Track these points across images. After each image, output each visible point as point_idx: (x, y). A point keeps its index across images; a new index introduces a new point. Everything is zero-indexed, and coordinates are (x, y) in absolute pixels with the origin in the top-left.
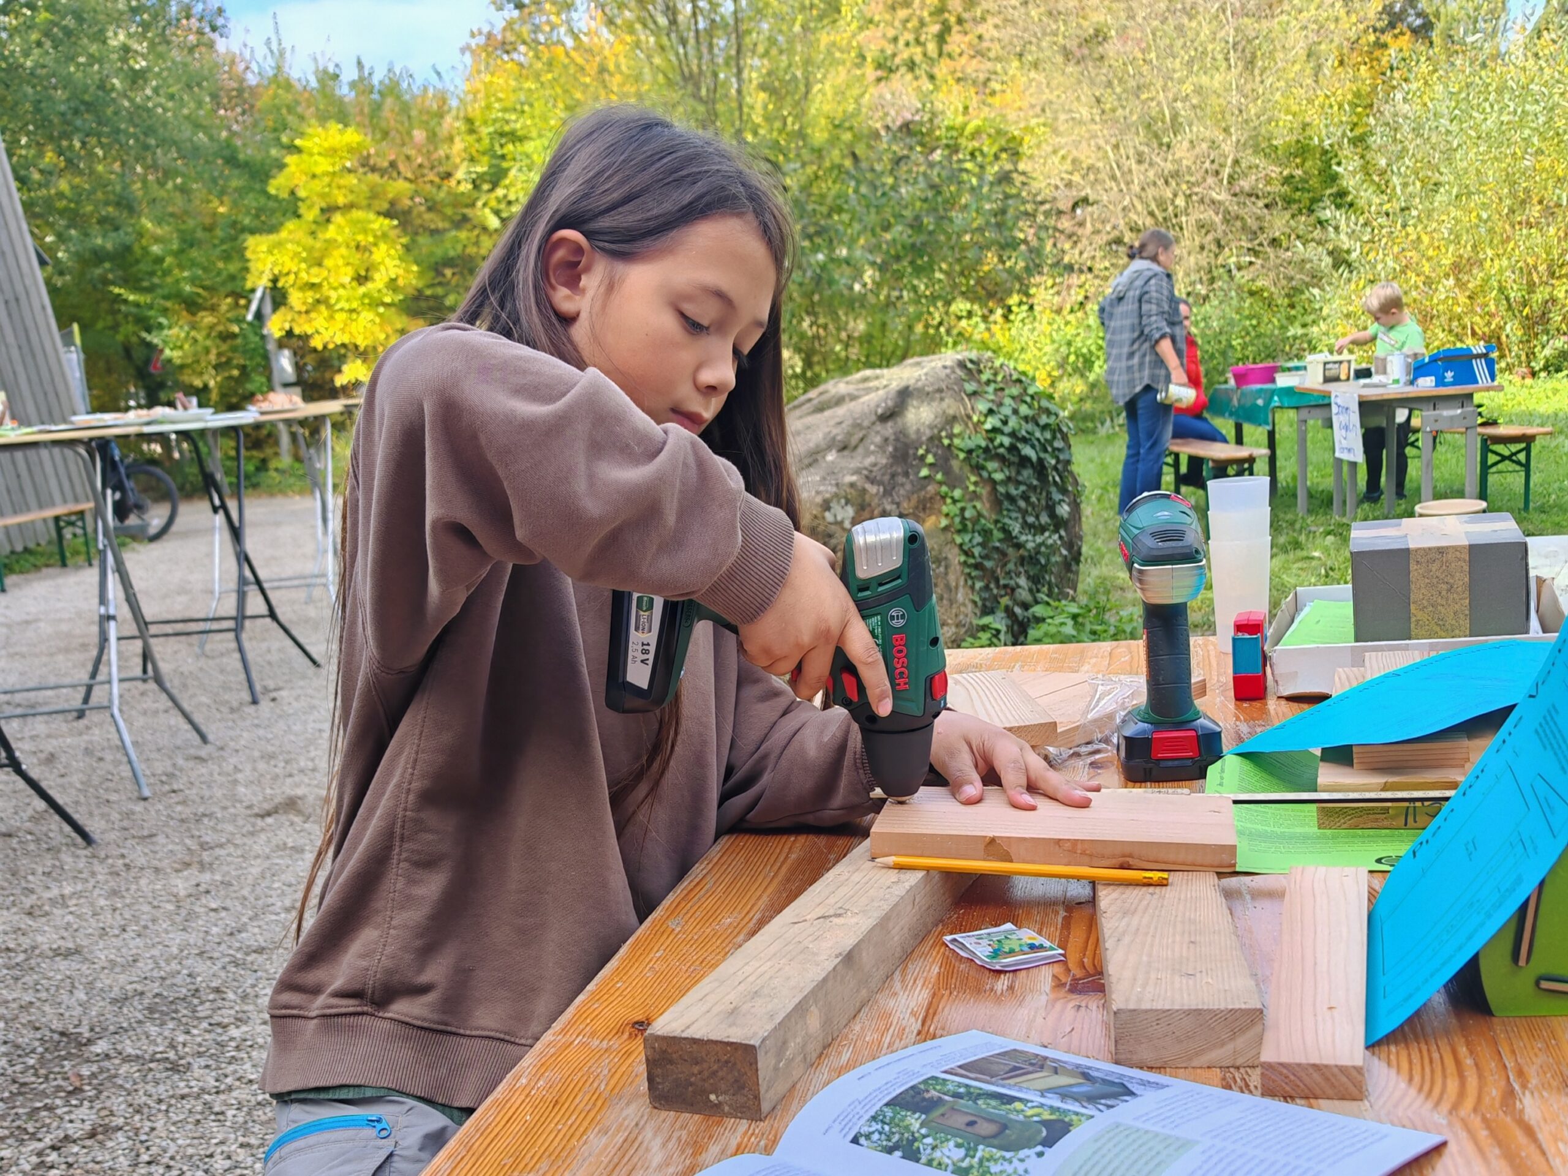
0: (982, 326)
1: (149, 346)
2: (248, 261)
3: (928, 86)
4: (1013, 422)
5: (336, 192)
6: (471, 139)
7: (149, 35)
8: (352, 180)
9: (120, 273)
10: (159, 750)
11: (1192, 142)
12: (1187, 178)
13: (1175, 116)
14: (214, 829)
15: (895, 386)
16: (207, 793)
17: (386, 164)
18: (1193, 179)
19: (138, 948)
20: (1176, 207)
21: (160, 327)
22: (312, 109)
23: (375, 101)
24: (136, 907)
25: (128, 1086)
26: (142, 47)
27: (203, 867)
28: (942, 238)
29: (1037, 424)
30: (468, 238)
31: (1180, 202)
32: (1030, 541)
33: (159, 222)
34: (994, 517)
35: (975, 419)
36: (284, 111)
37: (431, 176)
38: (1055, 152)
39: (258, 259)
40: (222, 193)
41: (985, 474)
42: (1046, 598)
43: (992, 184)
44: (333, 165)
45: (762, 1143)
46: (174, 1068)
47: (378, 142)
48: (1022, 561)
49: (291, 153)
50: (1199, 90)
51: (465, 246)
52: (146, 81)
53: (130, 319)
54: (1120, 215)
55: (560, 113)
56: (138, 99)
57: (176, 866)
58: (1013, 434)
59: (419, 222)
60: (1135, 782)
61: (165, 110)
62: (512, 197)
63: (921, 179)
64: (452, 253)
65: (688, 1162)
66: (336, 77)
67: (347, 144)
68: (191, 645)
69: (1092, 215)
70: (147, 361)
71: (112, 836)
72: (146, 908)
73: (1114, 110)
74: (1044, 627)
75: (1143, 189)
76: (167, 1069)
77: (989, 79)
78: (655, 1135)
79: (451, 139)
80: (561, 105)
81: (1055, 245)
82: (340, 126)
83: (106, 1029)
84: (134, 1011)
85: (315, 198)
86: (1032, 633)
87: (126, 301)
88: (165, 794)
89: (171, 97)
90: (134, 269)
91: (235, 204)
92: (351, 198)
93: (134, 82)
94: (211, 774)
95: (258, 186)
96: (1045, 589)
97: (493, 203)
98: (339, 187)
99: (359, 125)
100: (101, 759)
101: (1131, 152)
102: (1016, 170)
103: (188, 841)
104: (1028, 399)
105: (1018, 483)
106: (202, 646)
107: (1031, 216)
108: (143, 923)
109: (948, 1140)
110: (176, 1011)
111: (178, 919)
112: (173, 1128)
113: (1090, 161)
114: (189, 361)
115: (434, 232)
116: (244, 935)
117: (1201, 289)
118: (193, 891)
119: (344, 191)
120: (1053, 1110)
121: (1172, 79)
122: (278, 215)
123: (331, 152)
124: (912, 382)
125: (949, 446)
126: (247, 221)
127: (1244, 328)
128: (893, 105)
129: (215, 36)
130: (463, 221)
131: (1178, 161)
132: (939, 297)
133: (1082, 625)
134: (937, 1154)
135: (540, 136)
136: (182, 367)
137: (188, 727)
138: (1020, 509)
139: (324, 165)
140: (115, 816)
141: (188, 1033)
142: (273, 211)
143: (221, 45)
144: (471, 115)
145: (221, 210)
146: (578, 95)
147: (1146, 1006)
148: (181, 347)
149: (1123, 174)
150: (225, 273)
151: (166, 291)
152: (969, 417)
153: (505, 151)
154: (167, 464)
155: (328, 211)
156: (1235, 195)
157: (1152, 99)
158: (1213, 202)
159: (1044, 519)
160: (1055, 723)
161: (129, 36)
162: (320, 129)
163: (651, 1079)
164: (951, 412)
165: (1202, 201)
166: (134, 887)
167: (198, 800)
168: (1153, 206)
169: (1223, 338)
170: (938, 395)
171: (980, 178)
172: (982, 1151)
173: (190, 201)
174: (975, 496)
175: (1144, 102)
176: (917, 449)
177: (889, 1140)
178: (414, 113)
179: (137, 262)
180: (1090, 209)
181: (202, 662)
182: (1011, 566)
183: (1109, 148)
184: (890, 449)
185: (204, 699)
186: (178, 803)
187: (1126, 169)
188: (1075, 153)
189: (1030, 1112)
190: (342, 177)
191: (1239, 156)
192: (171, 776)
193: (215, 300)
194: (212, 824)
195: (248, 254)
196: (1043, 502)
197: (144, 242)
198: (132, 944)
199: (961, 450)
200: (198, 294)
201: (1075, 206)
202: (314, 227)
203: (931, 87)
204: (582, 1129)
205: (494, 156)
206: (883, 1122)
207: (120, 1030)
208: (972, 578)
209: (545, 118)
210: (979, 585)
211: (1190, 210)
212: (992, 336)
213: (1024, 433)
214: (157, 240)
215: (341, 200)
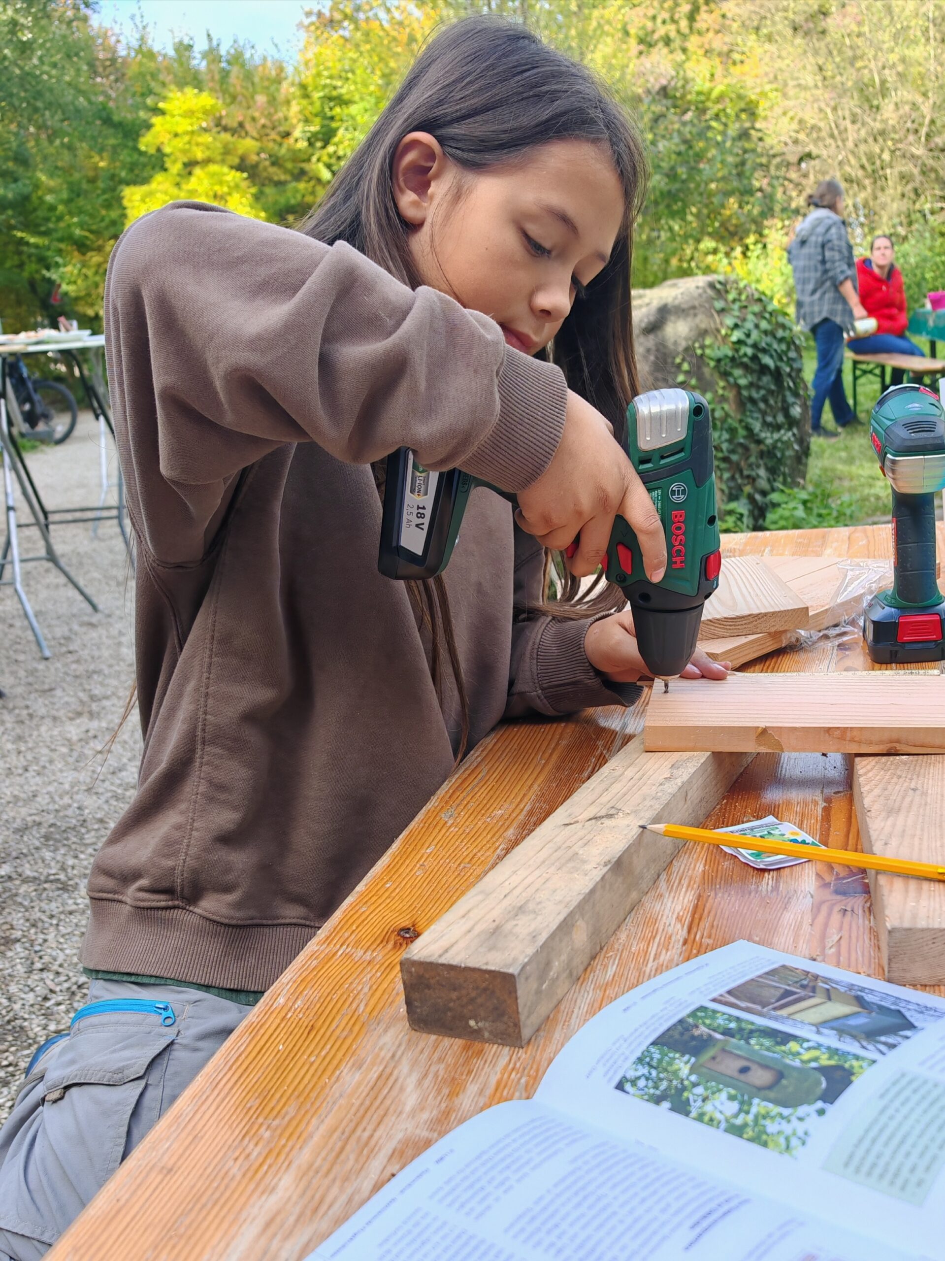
0: (725, 261)
1: (50, 282)
2: (125, 208)
3: (680, 57)
4: (755, 335)
5: (195, 148)
6: (304, 102)
7: (33, 10)
8: (207, 138)
9: (21, 219)
10: (59, 618)
11: (896, 104)
12: (893, 135)
13: (883, 82)
14: (102, 684)
15: (656, 304)
16: (96, 653)
17: (235, 125)
18: (897, 137)
19: (37, 785)
20: (882, 161)
21: (57, 265)
22: (171, 77)
23: (223, 69)
24: (37, 750)
25: (26, 903)
26: (28, 21)
27: (92, 715)
28: (692, 185)
29: (775, 337)
30: (306, 189)
31: (886, 156)
32: (769, 438)
33: (51, 176)
34: (739, 417)
35: (723, 332)
36: (148, 78)
37: (273, 135)
38: (785, 114)
39: (133, 207)
40: (101, 151)
41: (731, 380)
42: (781, 487)
43: (734, 139)
44: (192, 125)
45: (523, 1080)
46: (64, 888)
47: (228, 105)
48: (762, 455)
49: (157, 115)
50: (903, 60)
51: (303, 196)
52: (33, 51)
53: (33, 259)
54: (837, 167)
55: (377, 79)
56: (27, 68)
57: (71, 715)
58: (755, 346)
59: (265, 174)
60: (881, 663)
61: (50, 77)
62: (341, 153)
63: (675, 135)
64: (293, 202)
65: (443, 1105)
66: (190, 47)
67: (203, 107)
68: (86, 530)
69: (814, 167)
70: (49, 294)
71: (19, 690)
72: (45, 751)
73: (833, 77)
74: (780, 511)
75: (856, 145)
76: (59, 889)
77: (731, 51)
78: (411, 1071)
79: (288, 102)
80: (378, 73)
81: (784, 193)
82: (196, 91)
83: (9, 855)
84: (33, 839)
85: (178, 154)
86: (771, 516)
87: (27, 244)
88: (63, 655)
89: (54, 65)
90: (33, 216)
91: (113, 160)
92: (208, 153)
93: (23, 52)
94: (100, 637)
95: (130, 144)
96: (781, 479)
97: (325, 158)
98: (198, 144)
99: (212, 90)
100: (11, 626)
101: (847, 114)
102: (753, 128)
103: (81, 694)
104: (767, 315)
105: (759, 388)
106: (95, 531)
107: (765, 167)
108: (42, 763)
109: (719, 1090)
110: (67, 839)
111: (71, 760)
112: (62, 940)
113: (812, 122)
114: (83, 293)
115: (279, 184)
116: (124, 774)
117: (902, 231)
118: (83, 736)
119: (201, 148)
120: (833, 1052)
121: (881, 49)
122: (149, 168)
123: (189, 114)
124: (669, 300)
125: (702, 355)
126: (123, 174)
127: (936, 264)
128: (652, 73)
129: (88, 12)
130: (300, 175)
131: (885, 121)
132: (691, 236)
133: (811, 509)
134: (708, 1108)
135: (362, 99)
136: (77, 299)
137: (81, 598)
138: (760, 410)
139: (184, 125)
140: (22, 674)
141: (76, 857)
142: (145, 166)
143: (95, 21)
144: (304, 82)
145: (102, 164)
146: (392, 64)
147: (922, 924)
148: (75, 282)
149: (840, 133)
150: (107, 220)
151: (59, 234)
152: (718, 331)
153: (334, 113)
154: (70, 380)
155: (190, 166)
156: (931, 150)
157: (865, 67)
158: (913, 156)
159: (780, 419)
160: (807, 609)
161: (16, 11)
162: (179, 94)
163: (408, 1003)
164: (703, 326)
165: (904, 156)
166: (35, 733)
167: (89, 658)
168: (864, 161)
169: (918, 272)
170: (692, 312)
171: (724, 133)
172: (758, 1106)
173: (75, 156)
174: (723, 399)
175: (859, 70)
176: (674, 358)
177: (656, 1087)
178: (256, 80)
179: (35, 210)
180: (812, 163)
181: (96, 544)
182: (753, 459)
183: (829, 111)
184: (652, 358)
185: (96, 575)
186: (73, 662)
187: (842, 128)
188: (800, 115)
189: (806, 1056)
190: (199, 135)
191: (935, 115)
192: (68, 639)
193: (100, 242)
194: (100, 679)
195: (125, 202)
196: (780, 404)
197: (40, 193)
198: (32, 781)
199: (711, 359)
200: (86, 237)
201: (801, 160)
202: (178, 179)
203: (683, 57)
204: (335, 1062)
205: (325, 117)
206: (651, 1066)
207: (21, 856)
208: (721, 470)
209: (365, 85)
210: (726, 475)
211: (894, 164)
212: (733, 269)
213: (763, 345)
214: (51, 191)
215: (199, 155)
